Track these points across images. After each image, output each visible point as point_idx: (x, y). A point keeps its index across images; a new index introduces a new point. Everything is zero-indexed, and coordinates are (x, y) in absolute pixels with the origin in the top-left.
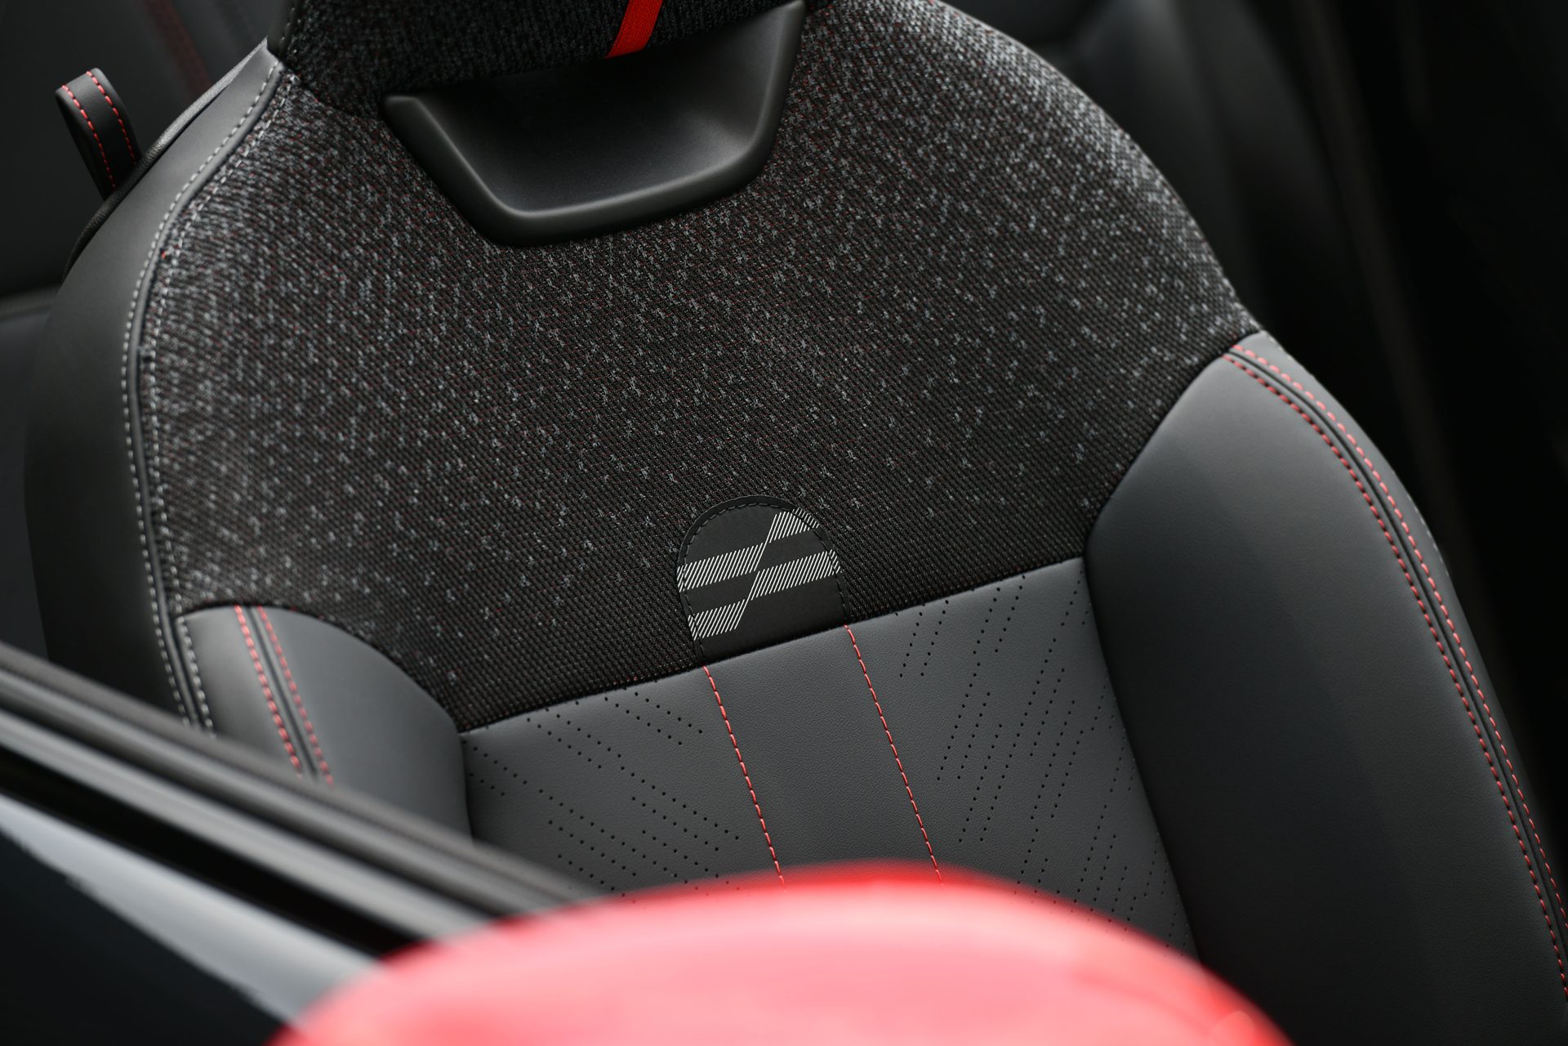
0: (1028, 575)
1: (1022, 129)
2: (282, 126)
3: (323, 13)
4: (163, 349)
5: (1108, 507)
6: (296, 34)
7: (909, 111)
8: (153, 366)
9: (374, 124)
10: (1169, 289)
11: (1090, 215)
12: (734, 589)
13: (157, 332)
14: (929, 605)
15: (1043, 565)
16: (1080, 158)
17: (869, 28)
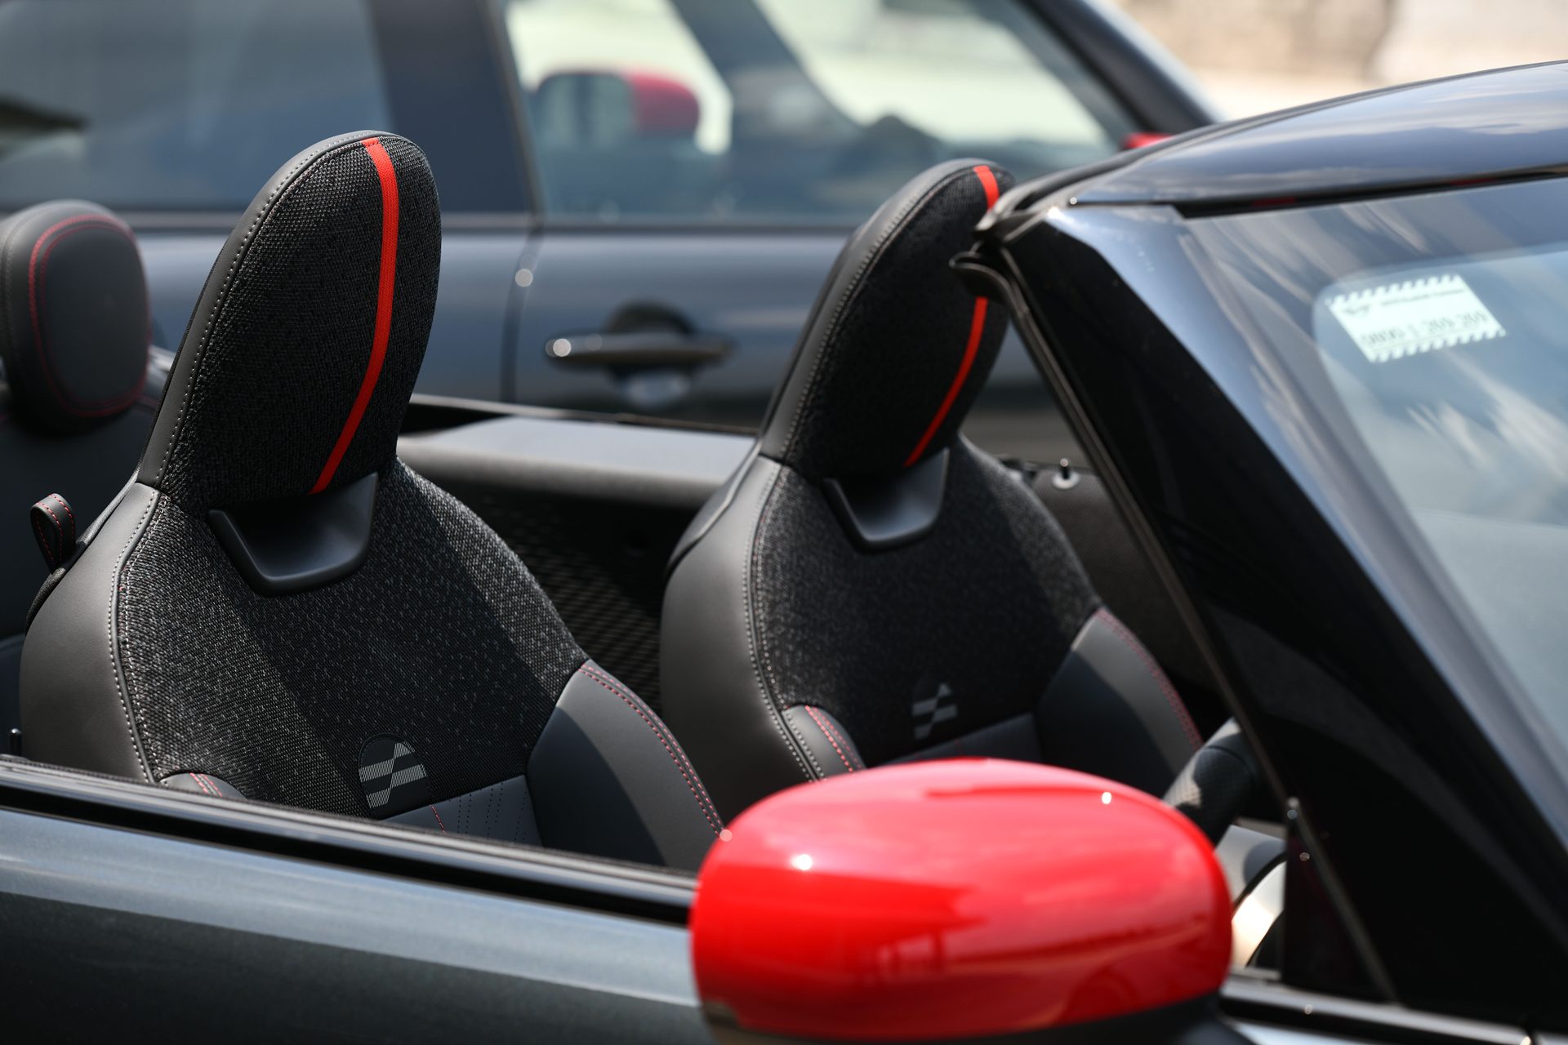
0: (504, 782)
1: (477, 547)
2: (165, 523)
3: (185, 462)
4: (132, 637)
5: (536, 748)
6: (168, 474)
7: (427, 535)
8: (128, 646)
9: (205, 525)
10: (550, 634)
11: (511, 594)
12: (383, 782)
13: (127, 628)
14: (463, 796)
15: (509, 778)
16: (503, 564)
17: (406, 491)
